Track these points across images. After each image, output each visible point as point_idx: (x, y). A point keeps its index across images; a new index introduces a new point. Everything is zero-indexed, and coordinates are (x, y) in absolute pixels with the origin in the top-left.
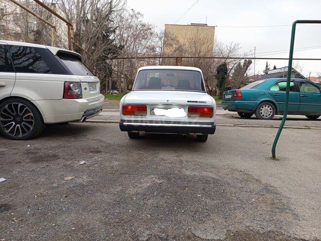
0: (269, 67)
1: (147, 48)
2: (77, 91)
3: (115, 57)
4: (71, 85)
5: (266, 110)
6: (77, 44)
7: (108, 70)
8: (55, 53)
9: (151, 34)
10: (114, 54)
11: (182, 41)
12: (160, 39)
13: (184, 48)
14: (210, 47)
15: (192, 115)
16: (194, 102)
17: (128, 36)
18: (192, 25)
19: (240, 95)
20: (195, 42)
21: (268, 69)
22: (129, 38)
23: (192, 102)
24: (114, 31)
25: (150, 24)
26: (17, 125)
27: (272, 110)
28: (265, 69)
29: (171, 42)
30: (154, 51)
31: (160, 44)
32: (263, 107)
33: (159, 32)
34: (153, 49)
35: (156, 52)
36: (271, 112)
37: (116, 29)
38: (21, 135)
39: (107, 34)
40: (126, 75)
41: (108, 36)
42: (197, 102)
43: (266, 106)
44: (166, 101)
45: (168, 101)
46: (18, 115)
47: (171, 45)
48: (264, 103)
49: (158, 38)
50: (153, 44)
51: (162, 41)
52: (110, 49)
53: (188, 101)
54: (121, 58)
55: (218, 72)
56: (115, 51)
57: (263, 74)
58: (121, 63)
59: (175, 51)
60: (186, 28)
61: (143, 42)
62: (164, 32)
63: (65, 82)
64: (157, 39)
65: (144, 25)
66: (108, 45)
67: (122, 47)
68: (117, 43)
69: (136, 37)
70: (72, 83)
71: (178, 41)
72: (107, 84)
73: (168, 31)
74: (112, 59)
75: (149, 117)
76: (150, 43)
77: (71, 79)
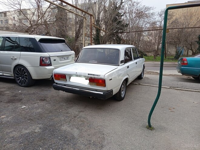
2: (47, 62)
3: (123, 32)
4: (44, 59)
8: (38, 40)
12: (161, 15)
15: (91, 84)
18: (189, 2)
19: (186, 62)
26: (22, 79)
34: (154, 23)
38: (23, 85)
42: (94, 75)
46: (22, 74)
53: (88, 74)
63: (41, 57)
64: (158, 16)
67: (127, 25)
70: (44, 57)
77: (44, 55)
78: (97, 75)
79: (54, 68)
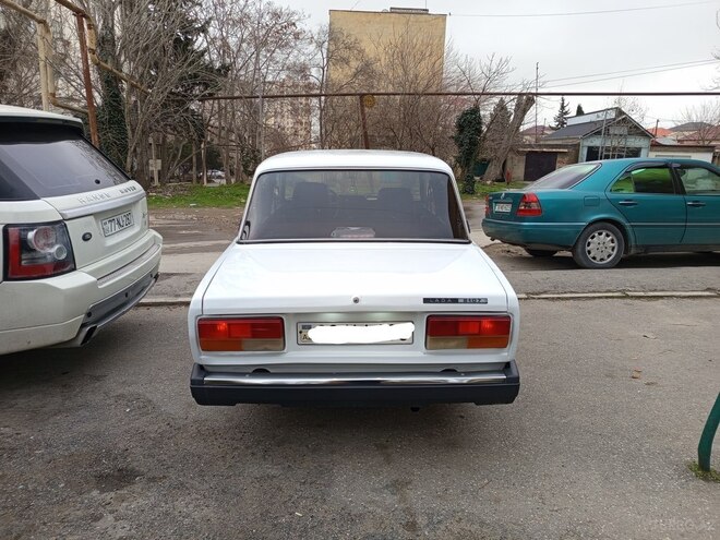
0: (566, 109)
1: (288, 69)
2: (53, 250)
3: (211, 95)
4: (31, 235)
5: (602, 245)
6: (109, 66)
7: (192, 129)
9: (297, 36)
10: (206, 86)
11: (370, 50)
12: (320, 45)
13: (377, 67)
14: (436, 65)
15: (441, 344)
16: (446, 301)
17: (242, 41)
18: (394, 11)
19: (534, 206)
20: (401, 55)
21: (566, 114)
22: (244, 45)
23: (440, 301)
24: (203, 30)
25: (292, 9)
27: (615, 244)
28: (557, 114)
29: (345, 54)
30: (306, 77)
31: (320, 58)
32: (593, 238)
33: (315, 30)
34: (303, 70)
35: (312, 80)
36: (613, 250)
37: (208, 22)
39: (186, 38)
40: (240, 136)
41: (189, 42)
42: (455, 301)
43: (600, 234)
44: (351, 302)
45: (356, 301)
47: (346, 61)
48: (596, 225)
49: (314, 44)
50: (302, 59)
51: (325, 51)
52: (196, 76)
53: (426, 300)
54: (225, 98)
55: (461, 127)
56: (210, 79)
57: (554, 124)
58: (226, 108)
59: (355, 75)
60: (378, 19)
61: (279, 55)
62: (326, 28)
63: (7, 226)
64: (312, 47)
65: (276, 15)
66: (190, 65)
67: (226, 69)
68: (213, 58)
69: (260, 44)
70: (32, 226)
71: (361, 51)
72: (194, 160)
73: (336, 26)
74: (203, 100)
75: (293, 354)
76: (296, 57)
77: (29, 214)
78: (474, 301)
79: (93, 279)
